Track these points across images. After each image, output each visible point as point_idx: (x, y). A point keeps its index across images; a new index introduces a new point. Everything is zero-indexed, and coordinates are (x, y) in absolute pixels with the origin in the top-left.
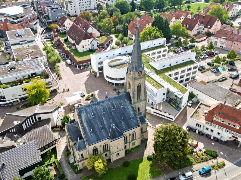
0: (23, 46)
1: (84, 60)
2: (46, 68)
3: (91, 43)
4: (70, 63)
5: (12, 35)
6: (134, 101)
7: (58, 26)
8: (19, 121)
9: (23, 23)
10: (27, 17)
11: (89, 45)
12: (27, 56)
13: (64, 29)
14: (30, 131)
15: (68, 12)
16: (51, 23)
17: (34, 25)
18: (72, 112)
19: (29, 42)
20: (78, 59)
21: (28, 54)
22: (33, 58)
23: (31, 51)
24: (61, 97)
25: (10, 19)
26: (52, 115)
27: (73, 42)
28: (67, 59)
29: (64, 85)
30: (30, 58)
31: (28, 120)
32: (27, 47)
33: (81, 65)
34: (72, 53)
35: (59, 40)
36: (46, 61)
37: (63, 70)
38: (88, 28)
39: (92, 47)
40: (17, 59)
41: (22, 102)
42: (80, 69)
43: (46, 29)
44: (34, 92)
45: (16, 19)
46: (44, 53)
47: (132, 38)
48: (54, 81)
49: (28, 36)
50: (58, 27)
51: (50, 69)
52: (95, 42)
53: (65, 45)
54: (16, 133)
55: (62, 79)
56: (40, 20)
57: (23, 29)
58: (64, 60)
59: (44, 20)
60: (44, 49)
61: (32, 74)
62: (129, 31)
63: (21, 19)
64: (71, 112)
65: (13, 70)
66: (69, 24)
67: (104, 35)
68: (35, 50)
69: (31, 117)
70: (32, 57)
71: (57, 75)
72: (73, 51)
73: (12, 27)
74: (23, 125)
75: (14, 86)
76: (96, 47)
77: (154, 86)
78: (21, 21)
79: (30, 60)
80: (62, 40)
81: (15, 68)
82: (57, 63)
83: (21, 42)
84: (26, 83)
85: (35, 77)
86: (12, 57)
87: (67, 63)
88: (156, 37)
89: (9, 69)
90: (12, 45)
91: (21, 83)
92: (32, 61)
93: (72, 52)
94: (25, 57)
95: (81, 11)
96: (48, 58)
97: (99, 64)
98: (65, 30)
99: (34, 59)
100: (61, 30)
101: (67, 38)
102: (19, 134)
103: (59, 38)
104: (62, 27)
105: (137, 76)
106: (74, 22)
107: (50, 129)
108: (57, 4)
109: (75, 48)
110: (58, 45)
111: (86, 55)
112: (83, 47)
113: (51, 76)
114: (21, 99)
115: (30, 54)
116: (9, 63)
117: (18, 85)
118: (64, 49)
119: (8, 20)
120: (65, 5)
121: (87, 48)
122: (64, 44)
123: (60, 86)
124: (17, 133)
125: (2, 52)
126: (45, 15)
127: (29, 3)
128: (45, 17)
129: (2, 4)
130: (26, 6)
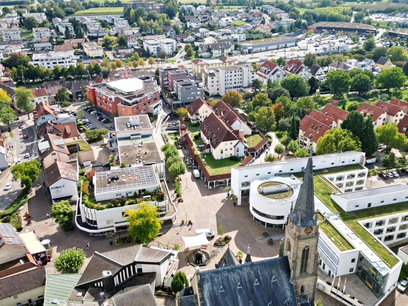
0: (135, 142)
1: (221, 173)
2: (161, 181)
3: (234, 147)
4: (199, 176)
5: (122, 124)
6: (294, 274)
7: (188, 113)
8: (110, 272)
9: (139, 105)
10: (147, 97)
11: (231, 149)
12: (137, 159)
13: (197, 119)
14: (123, 289)
15: (207, 88)
16: (178, 106)
17: (154, 108)
18: (190, 264)
19: (143, 137)
20: (211, 171)
21: (139, 156)
22: (145, 165)
23: (144, 151)
24: (177, 234)
25: (123, 98)
26: (160, 267)
27: (207, 142)
28: (195, 168)
29: (184, 213)
30: (141, 165)
31: (124, 271)
32: (140, 145)
33: (214, 181)
34: (204, 160)
35: (186, 136)
36: (163, 170)
37: (186, 186)
38: (234, 121)
39: (236, 153)
40: (122, 164)
41: (119, 233)
42: (213, 187)
43: (170, 115)
44: (138, 222)
45: (130, 99)
46: (162, 156)
47: (305, 142)
48: (170, 205)
49: (143, 128)
50: (189, 115)
51: (168, 182)
52: (241, 147)
53: (195, 146)
54: (102, 289)
55: (183, 201)
56: (164, 101)
57: (137, 116)
58: (191, 169)
59: (169, 100)
60: (164, 149)
61: (140, 191)
62: (301, 131)
63: (138, 99)
64: (188, 264)
65: (115, 181)
66: (205, 112)
67: (258, 133)
68: (150, 150)
69: (129, 266)
70: (144, 161)
71: (176, 194)
72: (205, 156)
73: (124, 109)
74: (115, 278)
75: (112, 207)
76: (241, 153)
77: (335, 242)
78: (137, 102)
79: (140, 168)
80: (191, 135)
81: (117, 179)
82: (180, 174)
83: (132, 135)
84: (129, 204)
85: (144, 197)
86: (116, 158)
87: (193, 175)
88: (347, 149)
89: (110, 180)
90: (120, 139)
91: (123, 205)
92: (143, 170)
93: (204, 158)
94: (134, 160)
95: (226, 89)
96: (167, 166)
97: (243, 185)
98: (199, 120)
99: (147, 166)
100: (193, 120)
101: (200, 134)
102: (107, 292)
103: (187, 132)
104: (194, 115)
105: (303, 233)
106: (214, 108)
107: (153, 291)
108: (192, 78)
109: (208, 152)
110: (184, 144)
111: (225, 165)
112: (222, 153)
113: (167, 197)
114: (118, 228)
115: (141, 157)
116: (112, 168)
117: (117, 206)
118: (192, 152)
119: (120, 99)
120: (204, 79)
121: (227, 154)
122: (194, 143)
123: (178, 213)
124: (105, 290)
125: (104, 146)
126: (172, 93)
127: (151, 73)
128: (171, 97)
129: (114, 73)
130: (148, 78)
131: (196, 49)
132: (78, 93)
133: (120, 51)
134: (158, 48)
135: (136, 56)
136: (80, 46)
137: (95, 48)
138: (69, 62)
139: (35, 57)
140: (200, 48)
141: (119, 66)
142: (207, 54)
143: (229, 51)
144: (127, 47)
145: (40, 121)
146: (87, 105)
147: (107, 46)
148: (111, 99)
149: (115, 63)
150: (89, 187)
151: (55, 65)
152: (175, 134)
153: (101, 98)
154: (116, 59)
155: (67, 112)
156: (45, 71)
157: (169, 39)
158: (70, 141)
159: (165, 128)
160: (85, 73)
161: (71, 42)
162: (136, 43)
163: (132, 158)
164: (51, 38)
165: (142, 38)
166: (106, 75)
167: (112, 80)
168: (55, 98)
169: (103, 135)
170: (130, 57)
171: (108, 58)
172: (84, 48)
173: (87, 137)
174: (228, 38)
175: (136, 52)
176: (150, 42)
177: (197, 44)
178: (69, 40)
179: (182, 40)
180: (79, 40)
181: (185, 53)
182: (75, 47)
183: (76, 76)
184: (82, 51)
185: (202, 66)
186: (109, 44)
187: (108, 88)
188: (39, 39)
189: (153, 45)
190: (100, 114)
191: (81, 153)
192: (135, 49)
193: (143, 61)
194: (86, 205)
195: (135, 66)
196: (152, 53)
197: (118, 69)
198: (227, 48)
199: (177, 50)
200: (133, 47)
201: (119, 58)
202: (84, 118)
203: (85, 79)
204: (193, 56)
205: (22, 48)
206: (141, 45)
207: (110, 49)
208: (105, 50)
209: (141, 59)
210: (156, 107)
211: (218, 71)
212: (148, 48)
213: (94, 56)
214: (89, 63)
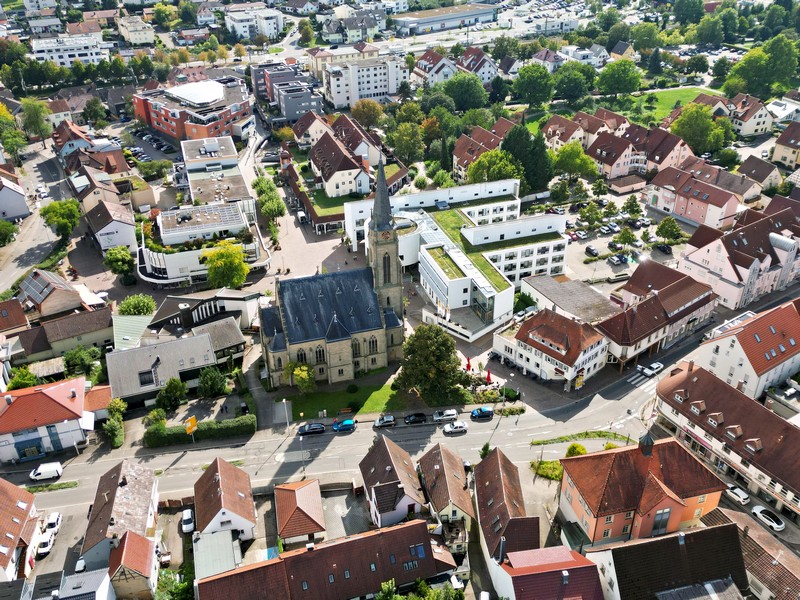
0: (212, 175)
1: (334, 214)
2: (252, 224)
3: (355, 179)
4: (304, 218)
5: (192, 150)
6: (377, 283)
7: (295, 135)
8: (188, 304)
9: (218, 124)
10: (230, 111)
11: (350, 182)
12: (216, 196)
13: (308, 143)
16: (281, 125)
17: (243, 128)
19: (225, 167)
20: (320, 211)
21: (219, 193)
22: (227, 202)
23: (226, 187)
25: (193, 113)
26: (246, 305)
27: (319, 174)
28: (300, 210)
29: (282, 261)
30: (222, 202)
32: (220, 178)
33: (325, 224)
34: (312, 198)
35: (290, 168)
36: (253, 210)
37: (285, 232)
39: (358, 188)
40: (196, 201)
41: (197, 285)
42: (322, 232)
43: (268, 139)
45: (204, 113)
46: (253, 193)
47: (460, 173)
48: (261, 250)
49: (224, 155)
50: (296, 137)
51: (261, 228)
52: (364, 179)
53: (301, 180)
55: (280, 250)
56: (259, 118)
57: (216, 139)
58: (294, 212)
59: (266, 117)
60: (255, 186)
61: (220, 232)
62: (455, 157)
63: (216, 114)
65: (187, 221)
66: (318, 132)
67: (396, 162)
68: (234, 185)
70: (226, 198)
71: (271, 241)
72: (315, 194)
73: (194, 130)
75: (185, 251)
76: (365, 188)
77: (448, 273)
78: (214, 119)
79: (220, 206)
80: (297, 167)
81: (190, 218)
82: (277, 216)
84: (207, 247)
85: (226, 239)
86: (186, 197)
87: (297, 218)
89: (180, 220)
90: (191, 171)
91: (199, 247)
93: (313, 196)
94: (212, 198)
95: (361, 97)
96: (259, 206)
97: (358, 223)
98: (310, 144)
99: (230, 204)
100: (301, 145)
101: (310, 164)
102: (185, 328)
103: (292, 162)
104: (303, 137)
105: (381, 238)
106: (334, 126)
107: (237, 325)
108: (304, 80)
109: (320, 187)
110: (287, 180)
112: (337, 187)
113: (257, 239)
114: (195, 278)
115: (222, 193)
116: (181, 207)
117: (191, 250)
118: (296, 188)
119: (188, 114)
120: (325, 81)
121: (344, 190)
122: (300, 177)
123: (272, 261)
124: (183, 326)
125: (168, 185)
126: (271, 104)
127: (240, 72)
128: (271, 110)
129: (177, 73)
130: (232, 80)
131: (319, 27)
132: (119, 107)
133: (185, 33)
134: (251, 27)
135: (212, 42)
136: (112, 23)
137: (140, 28)
138: (97, 54)
139: (35, 44)
140: (324, 26)
141: (184, 59)
142: (337, 37)
143: (376, 30)
144: (196, 25)
145: (67, 150)
146: (136, 125)
147: (160, 23)
148: (174, 115)
149: (176, 55)
150: (152, 230)
151: (72, 59)
152: (275, 167)
153: (158, 114)
154: (178, 48)
155: (106, 137)
156: (58, 70)
157: (270, 10)
158: (117, 177)
159: (260, 159)
160: (126, 73)
161: (95, 17)
162: (213, 17)
163: (209, 195)
164: (58, 8)
165: (222, 9)
166: (163, 76)
167: (173, 84)
168: (83, 114)
169: (164, 170)
170: (202, 43)
171: (164, 46)
172: (120, 27)
173: (141, 173)
174: (376, 8)
175: (213, 36)
176: (238, 15)
177: (320, 18)
178: (92, 13)
179: (295, 11)
180: (110, 13)
181: (298, 36)
182: (103, 25)
183: (112, 79)
184: (116, 33)
185: (324, 58)
186: (164, 20)
187: (168, 97)
188: (36, 11)
189: (242, 21)
190: (158, 140)
191: (135, 193)
192: (211, 29)
193: (225, 51)
194: (151, 249)
195: (212, 59)
196: (242, 37)
197: (182, 66)
198: (372, 26)
199: (284, 29)
200: (208, 26)
201: (184, 45)
202: (134, 146)
203: (127, 83)
204: (314, 41)
205: (8, 29)
206: (222, 22)
207: (166, 29)
208: (157, 30)
209: (221, 48)
210: (246, 126)
211: (346, 67)
212: (233, 27)
213: (138, 42)
214: (132, 56)
